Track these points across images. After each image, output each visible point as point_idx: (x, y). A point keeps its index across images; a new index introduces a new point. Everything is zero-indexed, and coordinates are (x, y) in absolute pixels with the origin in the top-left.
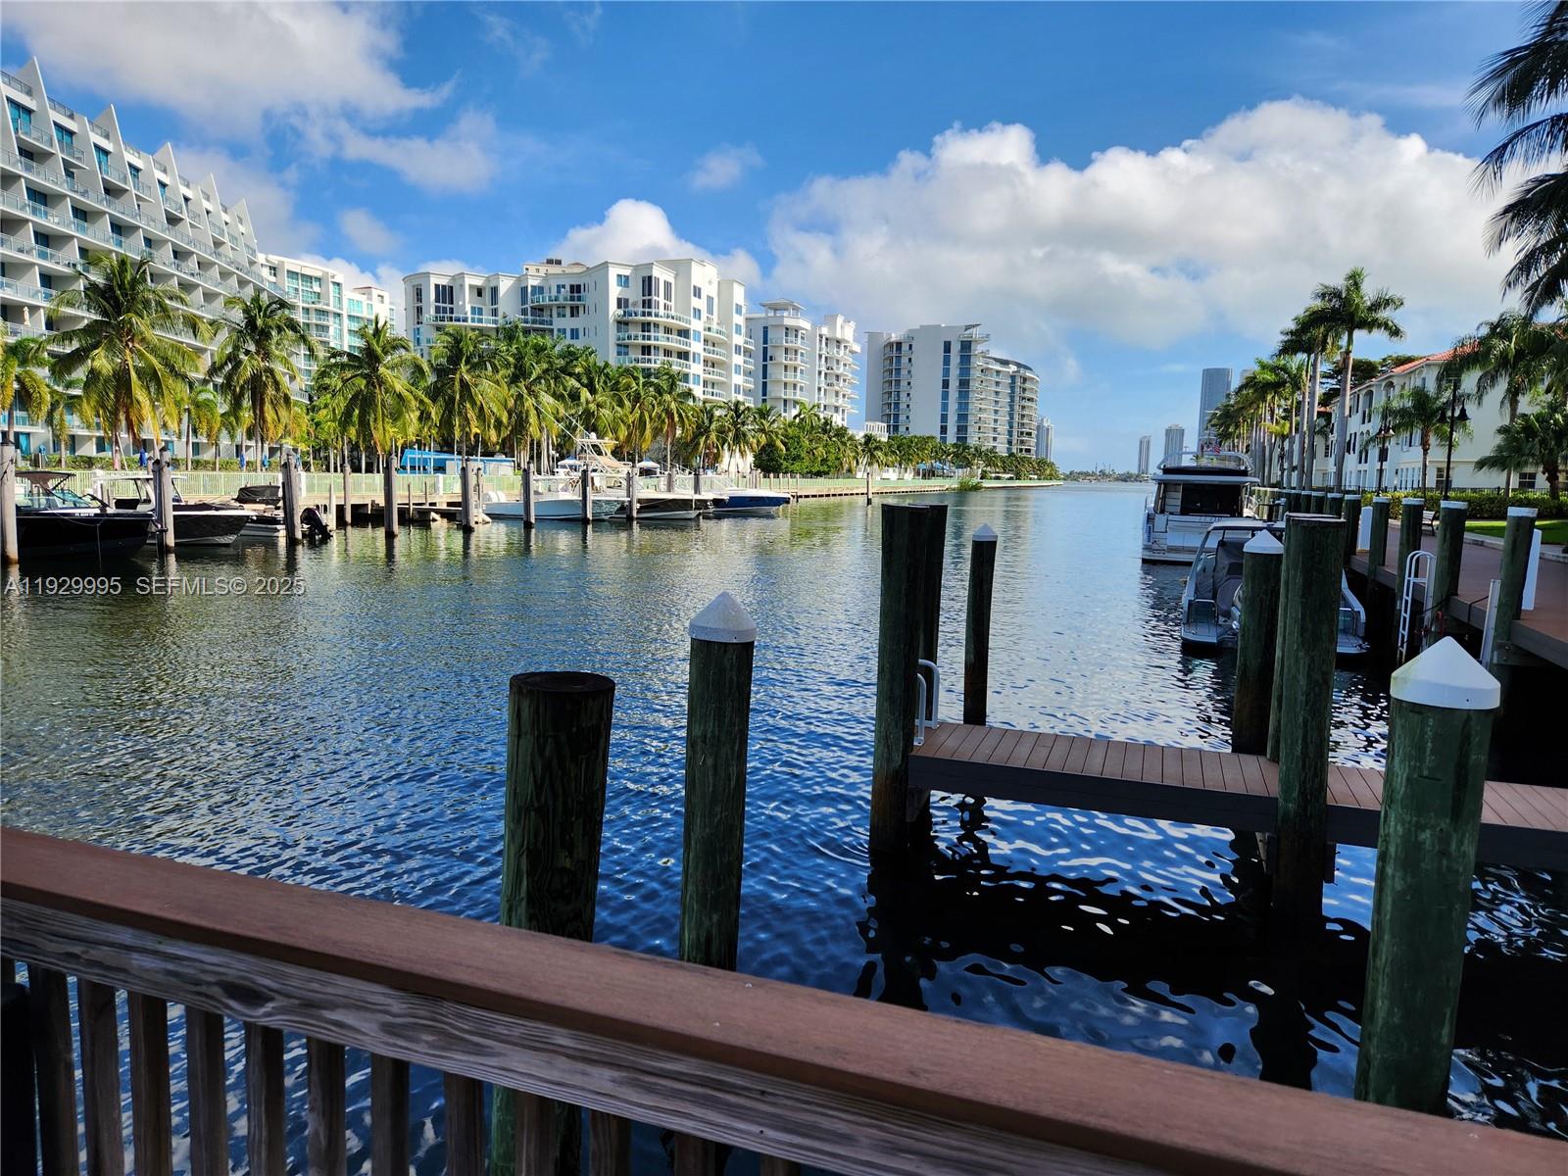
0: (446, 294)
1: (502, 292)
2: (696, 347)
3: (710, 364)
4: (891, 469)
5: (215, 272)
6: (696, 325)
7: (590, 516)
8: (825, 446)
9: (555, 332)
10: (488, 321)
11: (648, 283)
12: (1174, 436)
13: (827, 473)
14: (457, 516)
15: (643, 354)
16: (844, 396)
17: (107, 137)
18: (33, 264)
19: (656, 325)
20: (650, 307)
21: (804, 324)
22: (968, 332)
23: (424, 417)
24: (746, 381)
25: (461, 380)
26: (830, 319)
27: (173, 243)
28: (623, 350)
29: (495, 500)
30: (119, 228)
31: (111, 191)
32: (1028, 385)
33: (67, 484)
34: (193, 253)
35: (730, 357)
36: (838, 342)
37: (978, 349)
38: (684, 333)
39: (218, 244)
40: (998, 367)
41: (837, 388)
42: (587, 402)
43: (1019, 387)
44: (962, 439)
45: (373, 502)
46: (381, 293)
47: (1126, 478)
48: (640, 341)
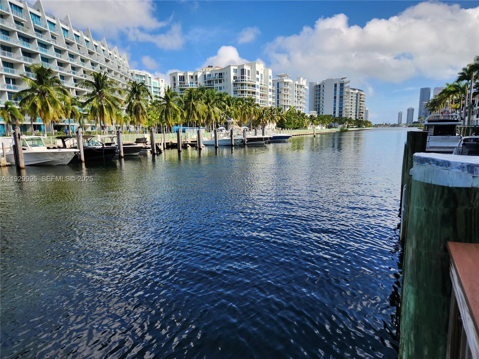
0: (182, 78)
1: (199, 77)
2: (258, 90)
3: (262, 95)
4: (319, 126)
5: (119, 76)
6: (257, 83)
7: (233, 144)
8: (298, 119)
9: (215, 88)
10: (195, 86)
11: (243, 71)
12: (410, 112)
13: (299, 128)
14: (195, 145)
15: (242, 93)
16: (303, 103)
17: (88, 37)
18: (72, 76)
19: (245, 84)
20: (243, 78)
21: (290, 81)
22: (343, 80)
23: (182, 116)
24: (273, 100)
25: (192, 104)
26: (298, 79)
27: (108, 68)
28: (235, 92)
29: (204, 140)
30: (93, 64)
31: (90, 53)
32: (362, 97)
33: (93, 139)
34: (113, 70)
35: (268, 93)
36: (301, 86)
37: (346, 85)
38: (254, 86)
39: (119, 67)
40: (352, 91)
41: (301, 101)
42: (228, 109)
43: (359, 98)
44: (341, 116)
45: (171, 142)
46: (162, 79)
47: (394, 126)
48: (241, 89)
